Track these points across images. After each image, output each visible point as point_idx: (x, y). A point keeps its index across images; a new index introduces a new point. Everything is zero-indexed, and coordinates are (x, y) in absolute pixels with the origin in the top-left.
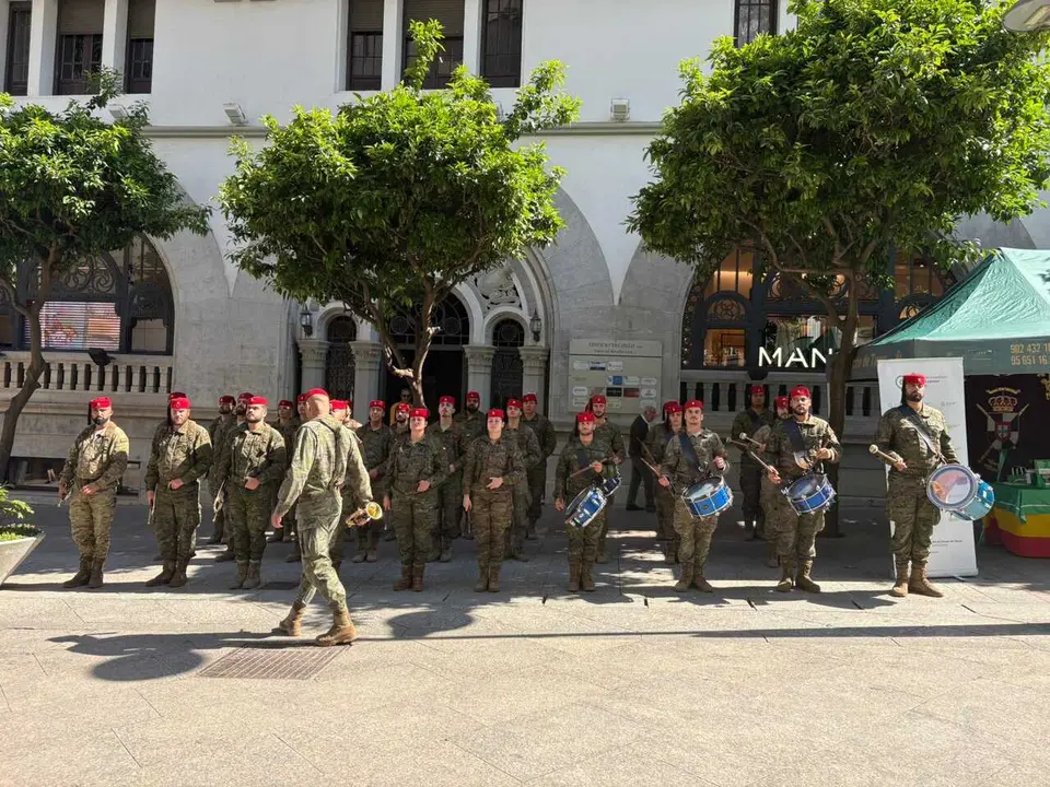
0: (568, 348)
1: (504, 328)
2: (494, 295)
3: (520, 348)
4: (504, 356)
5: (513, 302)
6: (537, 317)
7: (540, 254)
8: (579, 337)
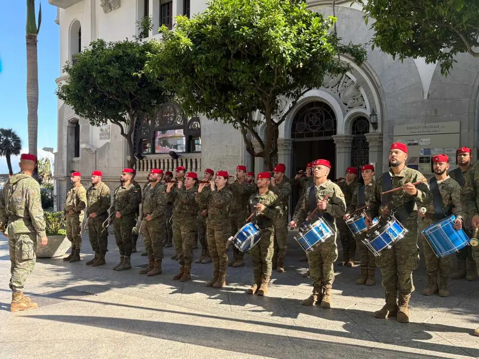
0: (393, 132)
1: (358, 122)
3: (365, 134)
4: (359, 140)
5: (362, 105)
6: (373, 113)
7: (374, 71)
8: (400, 124)
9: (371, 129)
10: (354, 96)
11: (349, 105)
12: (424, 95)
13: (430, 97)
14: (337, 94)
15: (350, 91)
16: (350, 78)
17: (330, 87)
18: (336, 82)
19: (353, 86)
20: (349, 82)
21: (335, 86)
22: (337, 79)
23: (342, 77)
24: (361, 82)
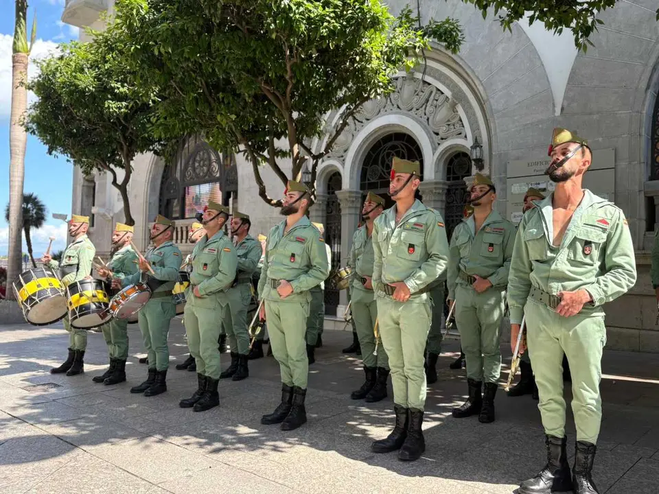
0: (505, 172)
1: (456, 161)
2: (442, 130)
3: (465, 179)
4: (457, 189)
5: (460, 134)
6: (477, 144)
7: (478, 78)
8: (518, 158)
9: (474, 170)
10: (449, 121)
11: (442, 134)
12: (556, 109)
13: (564, 112)
14: (424, 120)
15: (443, 113)
16: (442, 93)
17: (414, 109)
18: (423, 101)
19: (447, 105)
20: (442, 98)
21: (422, 107)
22: (424, 96)
23: (432, 92)
24: (459, 97)
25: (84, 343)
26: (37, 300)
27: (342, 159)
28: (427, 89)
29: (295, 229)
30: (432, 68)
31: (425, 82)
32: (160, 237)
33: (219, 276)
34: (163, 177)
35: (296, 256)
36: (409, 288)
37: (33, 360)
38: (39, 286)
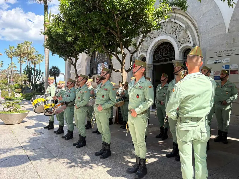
1: (187, 52)
5: (188, 41)
6: (194, 45)
7: (195, 19)
8: (210, 50)
10: (184, 37)
11: (181, 42)
12: (226, 30)
13: (230, 31)
14: (175, 37)
15: (182, 34)
16: (182, 26)
17: (172, 33)
18: (175, 30)
19: (183, 31)
20: (182, 28)
21: (174, 32)
22: (175, 28)
23: (178, 26)
24: (188, 27)
25: (53, 119)
26: (37, 106)
27: (146, 52)
28: (176, 25)
29: (104, 85)
30: (178, 17)
31: (175, 23)
32: (70, 86)
33: (83, 101)
34: (91, 60)
35: (104, 96)
36: (136, 112)
37: (42, 123)
38: (38, 101)
